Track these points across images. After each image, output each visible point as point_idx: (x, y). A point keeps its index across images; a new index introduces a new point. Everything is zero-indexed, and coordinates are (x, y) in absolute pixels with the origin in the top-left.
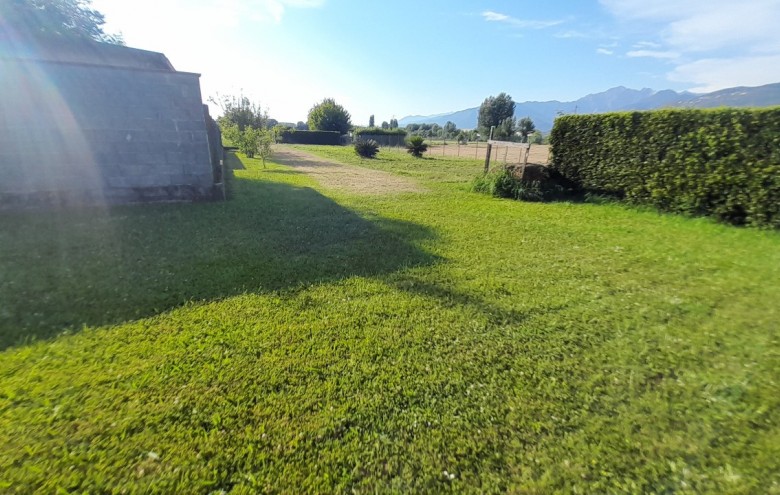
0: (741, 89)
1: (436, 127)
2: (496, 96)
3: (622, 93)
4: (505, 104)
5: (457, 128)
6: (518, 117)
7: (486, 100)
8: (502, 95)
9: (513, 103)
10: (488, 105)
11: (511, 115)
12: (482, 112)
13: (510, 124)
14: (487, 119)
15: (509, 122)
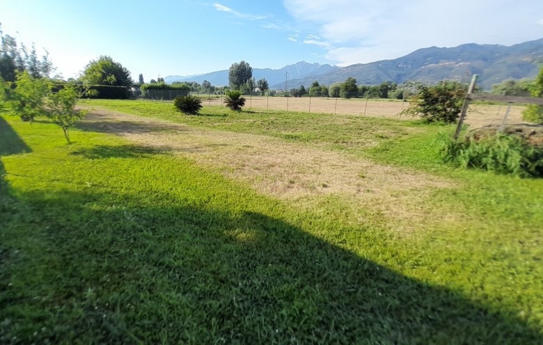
0: (360, 65)
1: (196, 84)
2: (239, 63)
3: (303, 64)
4: (245, 69)
5: (212, 85)
6: (256, 78)
7: (233, 65)
8: (243, 63)
9: (250, 68)
10: (234, 69)
11: (251, 76)
12: (231, 74)
13: (251, 83)
14: (235, 78)
15: (251, 81)
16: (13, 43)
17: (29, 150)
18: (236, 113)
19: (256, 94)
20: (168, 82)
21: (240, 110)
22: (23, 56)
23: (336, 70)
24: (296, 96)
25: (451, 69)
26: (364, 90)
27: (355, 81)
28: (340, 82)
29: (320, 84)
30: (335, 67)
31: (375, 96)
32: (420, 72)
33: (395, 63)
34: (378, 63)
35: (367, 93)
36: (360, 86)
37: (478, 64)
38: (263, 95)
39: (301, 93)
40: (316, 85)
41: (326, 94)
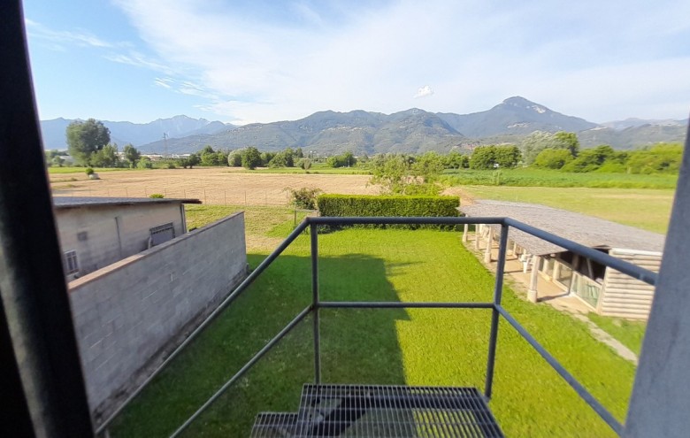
4: (97, 130)
8: (91, 121)
9: (106, 129)
10: (75, 131)
11: (108, 140)
12: (72, 137)
14: (81, 144)
15: (111, 148)
19: (122, 166)
23: (231, 130)
24: (185, 168)
26: (269, 158)
27: (256, 151)
28: (241, 150)
29: (215, 149)
30: (230, 126)
31: (280, 165)
32: (321, 135)
33: (298, 125)
34: (279, 124)
35: (271, 162)
36: (263, 156)
38: (134, 166)
39: (193, 162)
40: (210, 150)
41: (225, 162)
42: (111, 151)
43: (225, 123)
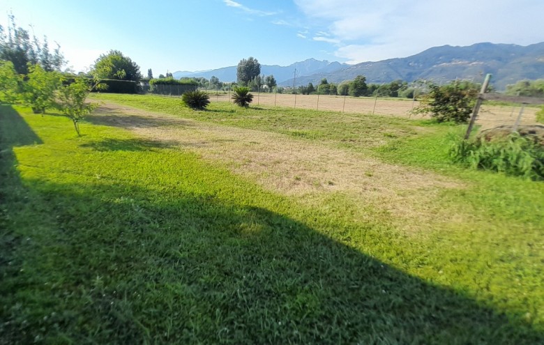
0: (370, 63)
1: (204, 80)
2: (247, 59)
3: (313, 62)
4: (254, 65)
5: (220, 81)
6: (263, 75)
7: (241, 61)
8: (251, 59)
9: (259, 65)
10: (242, 66)
11: (259, 73)
12: (240, 70)
14: (244, 75)
15: (260, 78)
16: (26, 36)
17: (40, 142)
18: (243, 109)
19: (264, 91)
20: (177, 78)
21: (247, 106)
22: (35, 49)
23: (346, 68)
24: (304, 94)
25: (464, 68)
26: (374, 88)
27: (364, 79)
28: (350, 80)
29: (329, 82)
30: (345, 65)
31: (384, 94)
32: (431, 71)
34: (389, 61)
35: (376, 91)
36: (369, 85)
37: (492, 63)
38: (271, 92)
39: (310, 90)
40: (325, 82)
41: (334, 92)
42: (259, 80)
43: (341, 63)
